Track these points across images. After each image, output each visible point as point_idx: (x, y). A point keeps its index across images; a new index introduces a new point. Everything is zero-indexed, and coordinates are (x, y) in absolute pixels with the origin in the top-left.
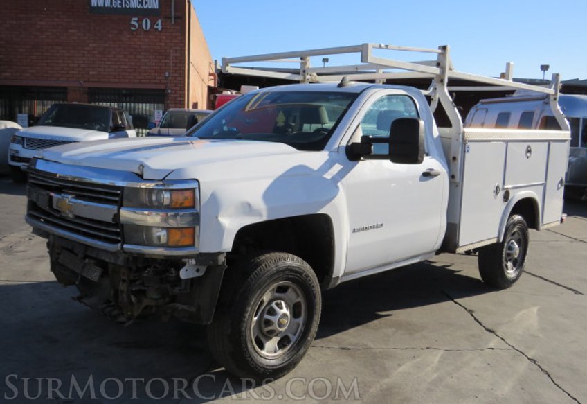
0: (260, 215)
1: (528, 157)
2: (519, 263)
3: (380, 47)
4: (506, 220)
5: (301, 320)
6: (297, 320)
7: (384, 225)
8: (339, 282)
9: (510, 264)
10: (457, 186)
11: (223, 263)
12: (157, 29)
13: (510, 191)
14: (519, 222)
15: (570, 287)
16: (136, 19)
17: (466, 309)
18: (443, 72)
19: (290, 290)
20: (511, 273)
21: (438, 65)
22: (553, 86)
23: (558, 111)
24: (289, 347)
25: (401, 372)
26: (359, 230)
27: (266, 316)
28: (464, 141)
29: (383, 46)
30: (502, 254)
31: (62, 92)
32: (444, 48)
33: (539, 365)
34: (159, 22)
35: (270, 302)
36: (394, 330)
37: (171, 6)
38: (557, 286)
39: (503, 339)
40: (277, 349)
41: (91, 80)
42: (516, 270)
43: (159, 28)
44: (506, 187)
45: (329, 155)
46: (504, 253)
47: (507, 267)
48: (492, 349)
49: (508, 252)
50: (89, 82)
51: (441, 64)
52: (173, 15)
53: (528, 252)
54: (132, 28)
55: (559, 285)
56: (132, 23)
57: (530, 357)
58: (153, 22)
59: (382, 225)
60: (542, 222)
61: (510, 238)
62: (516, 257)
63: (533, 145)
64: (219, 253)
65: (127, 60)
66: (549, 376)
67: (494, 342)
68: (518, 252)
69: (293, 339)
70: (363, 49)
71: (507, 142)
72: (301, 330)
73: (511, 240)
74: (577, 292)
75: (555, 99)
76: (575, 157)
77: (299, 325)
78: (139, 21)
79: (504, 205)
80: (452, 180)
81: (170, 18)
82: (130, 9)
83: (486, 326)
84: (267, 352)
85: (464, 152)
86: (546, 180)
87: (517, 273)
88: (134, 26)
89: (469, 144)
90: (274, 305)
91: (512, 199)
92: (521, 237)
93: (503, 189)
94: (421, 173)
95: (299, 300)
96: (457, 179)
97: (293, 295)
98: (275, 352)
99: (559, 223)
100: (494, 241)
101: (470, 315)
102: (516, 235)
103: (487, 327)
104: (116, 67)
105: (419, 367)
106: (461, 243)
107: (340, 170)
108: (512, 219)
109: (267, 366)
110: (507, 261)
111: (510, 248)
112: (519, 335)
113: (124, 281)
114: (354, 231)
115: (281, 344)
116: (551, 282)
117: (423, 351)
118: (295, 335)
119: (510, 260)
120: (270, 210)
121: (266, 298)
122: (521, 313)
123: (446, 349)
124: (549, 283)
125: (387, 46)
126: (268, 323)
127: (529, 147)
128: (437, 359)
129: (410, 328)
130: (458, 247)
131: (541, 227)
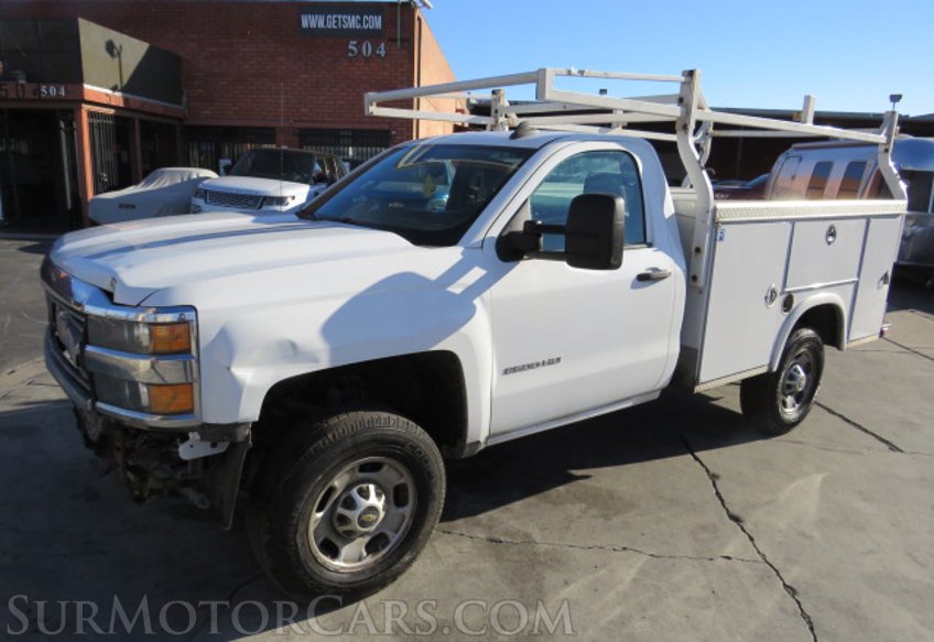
0: (316, 360)
1: (829, 243)
2: (805, 399)
3: (569, 73)
4: (787, 336)
5: (408, 510)
6: (401, 510)
7: (562, 360)
8: (482, 447)
9: (790, 400)
10: (701, 292)
11: (247, 438)
12: (379, 55)
13: (795, 296)
14: (808, 340)
15: (883, 437)
16: (355, 43)
17: (707, 471)
18: (687, 112)
19: (385, 468)
20: (790, 412)
21: (681, 101)
22: (885, 131)
23: (890, 168)
24: (384, 552)
25: (565, 597)
26: (514, 370)
27: (340, 510)
28: (715, 224)
29: (574, 71)
30: (777, 387)
31: (268, 134)
32: (691, 74)
33: (798, 602)
34: (383, 45)
35: (349, 487)
36: (583, 506)
37: (396, 25)
38: (863, 433)
39: (751, 539)
40: (365, 554)
41: (304, 118)
42: (800, 408)
43: (383, 53)
44: (787, 290)
45: (463, 253)
46: (780, 385)
47: (785, 404)
48: (729, 558)
49: (788, 382)
50: (300, 121)
51: (685, 100)
52: (399, 36)
53: (821, 382)
54: (350, 55)
55: (866, 431)
56: (350, 47)
57: (787, 583)
58: (376, 46)
59: (558, 360)
60: (848, 338)
61: (792, 363)
62: (800, 390)
63: (838, 225)
64: (237, 425)
65: (344, 94)
66: (812, 629)
67: (736, 544)
68: (803, 383)
69: (394, 538)
70: (538, 78)
71: (793, 221)
72: (408, 525)
73: (795, 364)
74: (893, 448)
75: (887, 151)
76: (922, 226)
77: (404, 517)
78: (359, 45)
79: (783, 316)
80: (691, 283)
81: (395, 40)
82: (348, 29)
83: (730, 509)
84: (345, 561)
85: (714, 241)
86: (859, 275)
87: (801, 412)
88: (353, 52)
89: (723, 227)
90: (354, 492)
91: (797, 308)
92: (811, 360)
93: (783, 293)
94: (635, 275)
95: (402, 481)
96: (701, 282)
97: (393, 474)
98: (360, 560)
99: (876, 337)
100: (764, 370)
101: (711, 482)
102: (804, 357)
103: (731, 511)
104: (332, 102)
105: (596, 590)
106: (703, 378)
107: (481, 278)
108: (798, 335)
109: (340, 583)
110: (786, 396)
111: (792, 377)
112: (780, 531)
113: (118, 449)
114: (506, 372)
115: (371, 548)
116: (855, 425)
117: (616, 553)
118: (396, 531)
119: (790, 394)
120: (334, 352)
121: (338, 483)
122: (793, 485)
123: (653, 553)
124: (851, 426)
125: (582, 72)
126: (343, 520)
127: (832, 227)
128: (633, 573)
129: (609, 505)
130: (698, 384)
131: (845, 345)
